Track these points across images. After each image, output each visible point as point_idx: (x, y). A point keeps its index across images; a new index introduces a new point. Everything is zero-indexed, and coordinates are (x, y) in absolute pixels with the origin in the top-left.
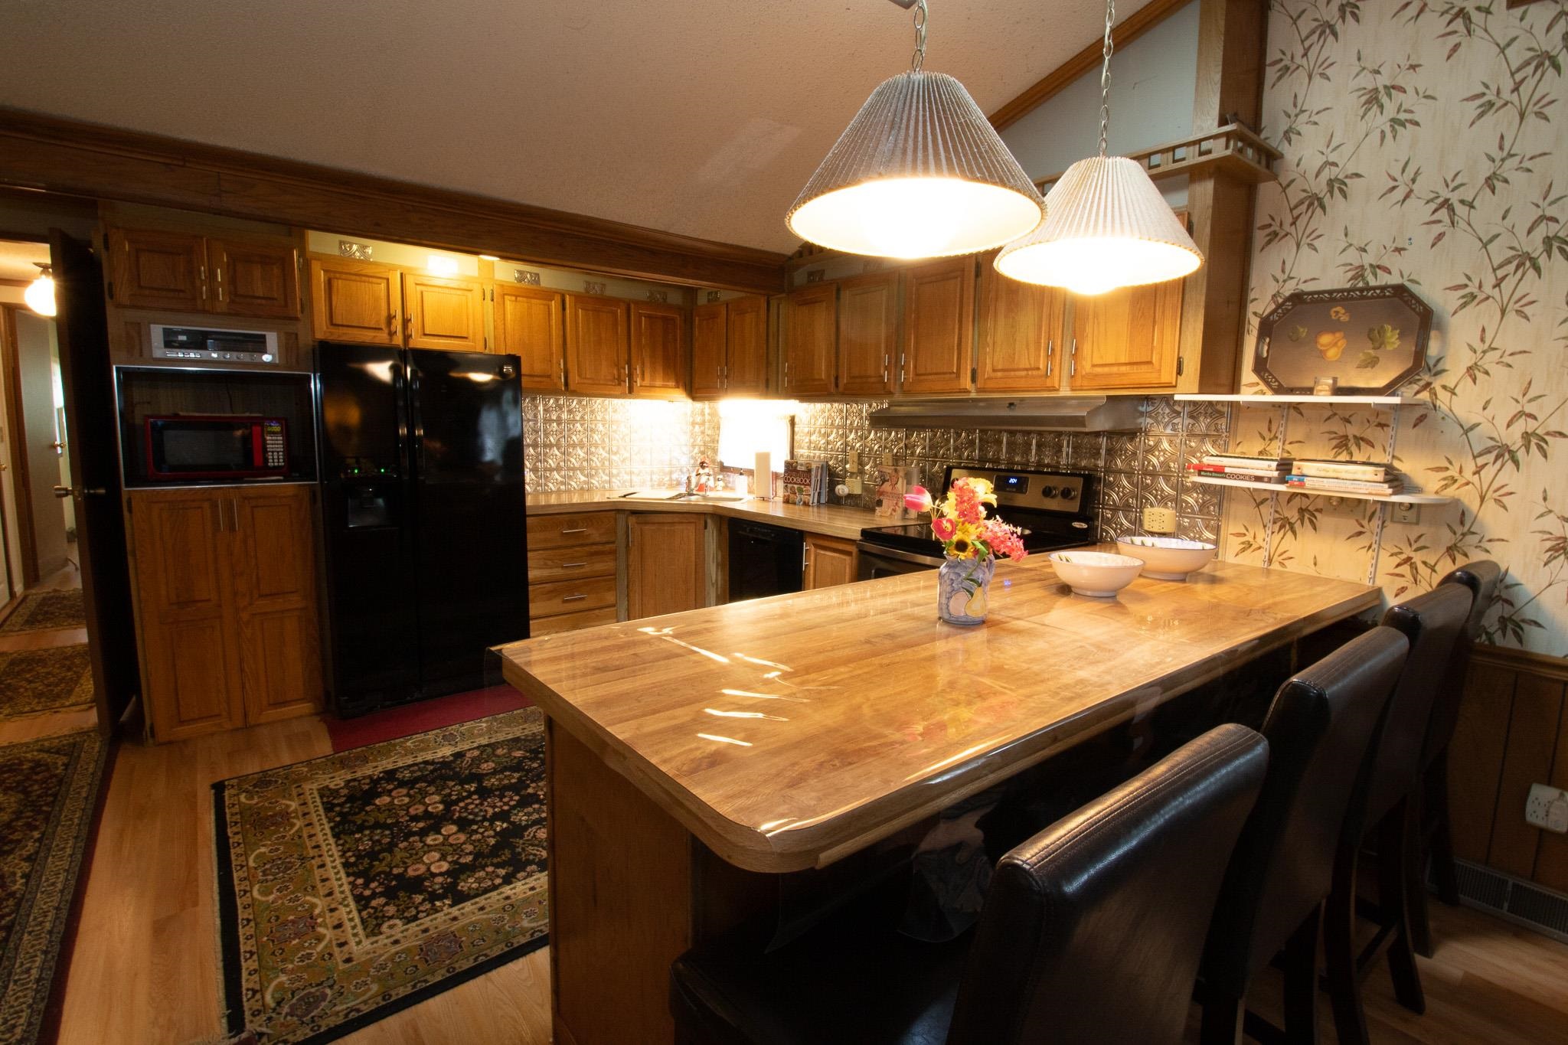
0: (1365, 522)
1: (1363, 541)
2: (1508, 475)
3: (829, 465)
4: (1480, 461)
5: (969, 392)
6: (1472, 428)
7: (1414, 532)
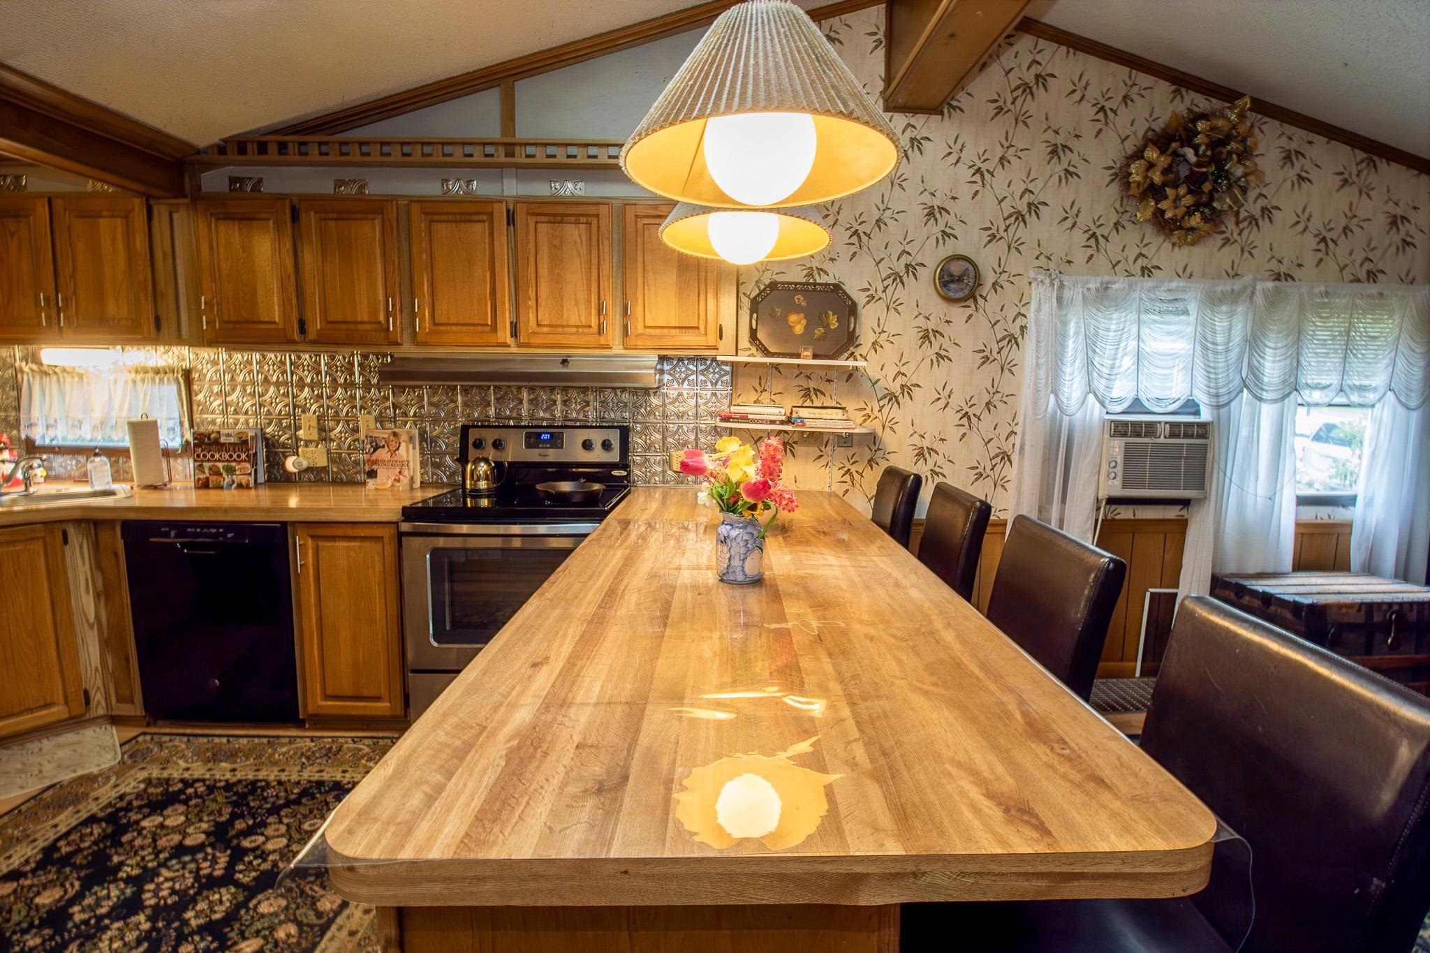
0: (823, 449)
1: (823, 461)
2: (896, 413)
3: (265, 433)
4: (882, 403)
5: (509, 346)
6: (876, 383)
7: (851, 451)
